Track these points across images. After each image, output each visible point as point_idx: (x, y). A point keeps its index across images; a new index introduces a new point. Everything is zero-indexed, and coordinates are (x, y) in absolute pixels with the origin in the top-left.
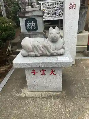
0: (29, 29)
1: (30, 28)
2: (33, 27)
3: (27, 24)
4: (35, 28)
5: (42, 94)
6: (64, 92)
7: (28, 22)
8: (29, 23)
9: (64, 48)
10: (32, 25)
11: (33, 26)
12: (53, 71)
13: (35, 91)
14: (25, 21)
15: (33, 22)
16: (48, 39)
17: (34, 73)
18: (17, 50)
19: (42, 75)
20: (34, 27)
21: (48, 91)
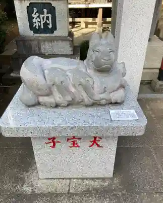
0: (37, 28)
1: (40, 27)
2: (46, 24)
3: (33, 15)
4: (50, 26)
5: (69, 185)
6: (116, 181)
7: (35, 12)
8: (37, 14)
9: (124, 88)
10: (43, 18)
11: (46, 21)
12: (97, 139)
13: (54, 179)
14: (28, 7)
15: (45, 11)
16: (85, 61)
17: (52, 144)
18: (12, 74)
19: (71, 147)
20: (49, 24)
21: (83, 179)
